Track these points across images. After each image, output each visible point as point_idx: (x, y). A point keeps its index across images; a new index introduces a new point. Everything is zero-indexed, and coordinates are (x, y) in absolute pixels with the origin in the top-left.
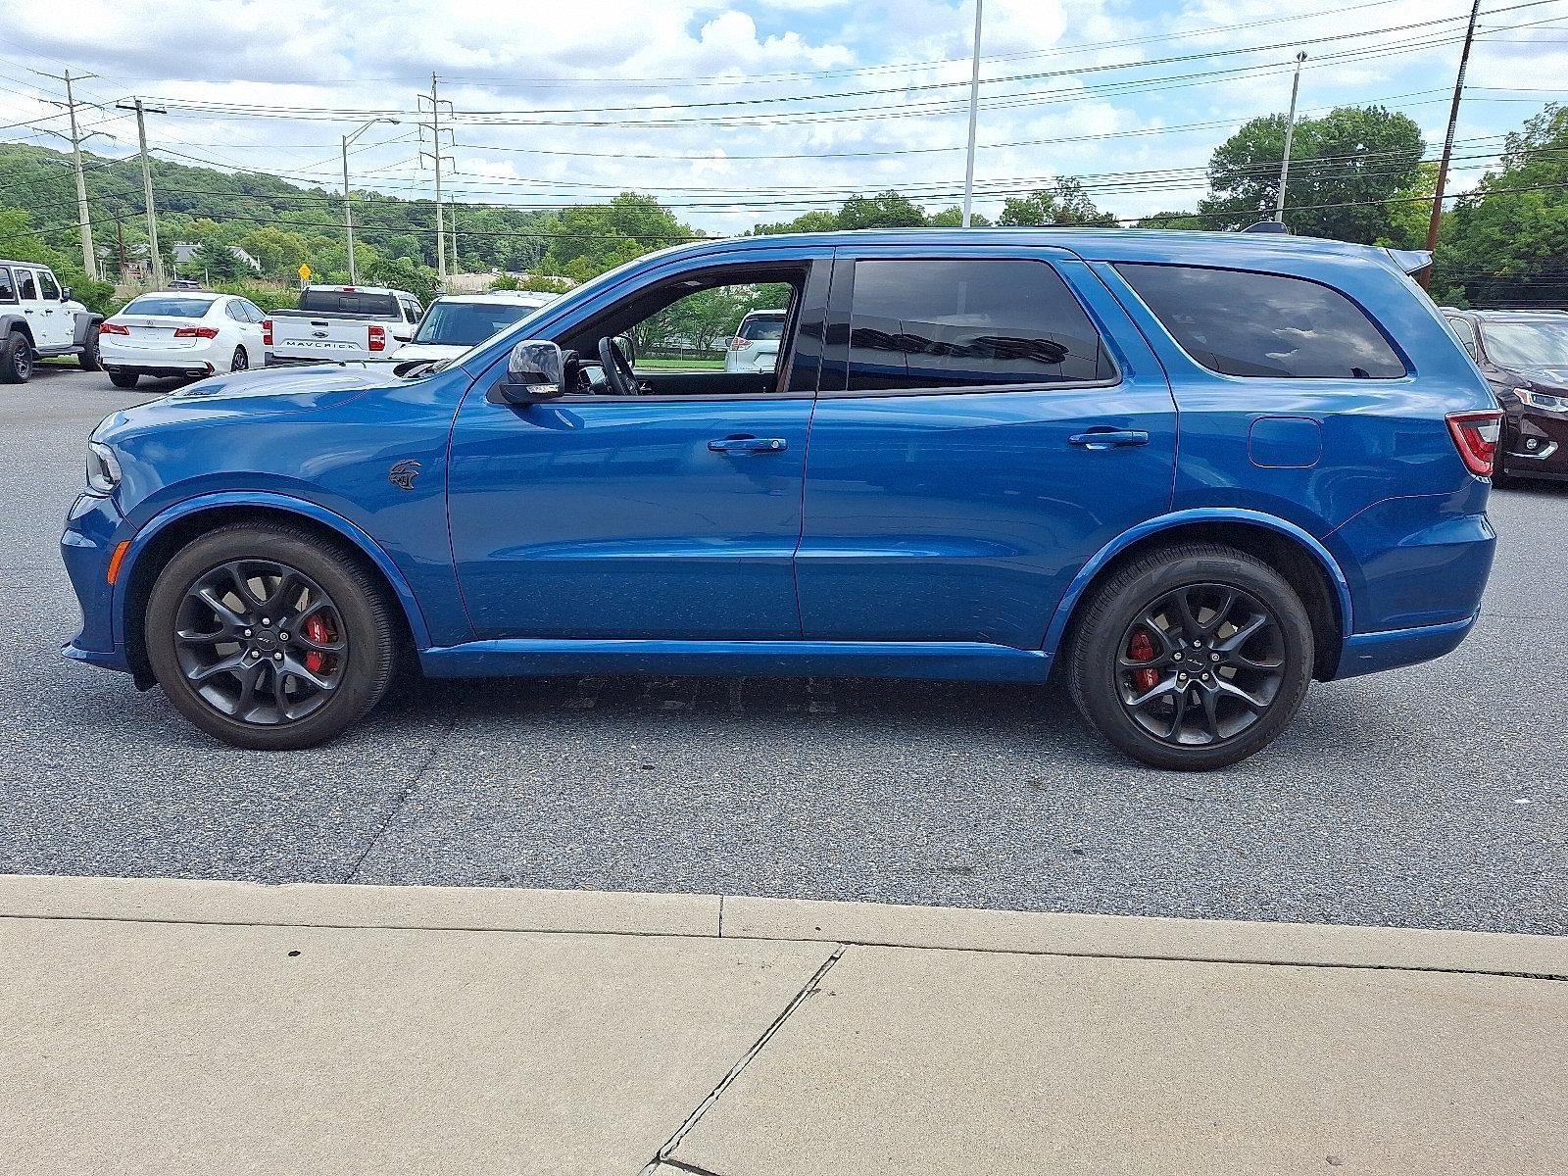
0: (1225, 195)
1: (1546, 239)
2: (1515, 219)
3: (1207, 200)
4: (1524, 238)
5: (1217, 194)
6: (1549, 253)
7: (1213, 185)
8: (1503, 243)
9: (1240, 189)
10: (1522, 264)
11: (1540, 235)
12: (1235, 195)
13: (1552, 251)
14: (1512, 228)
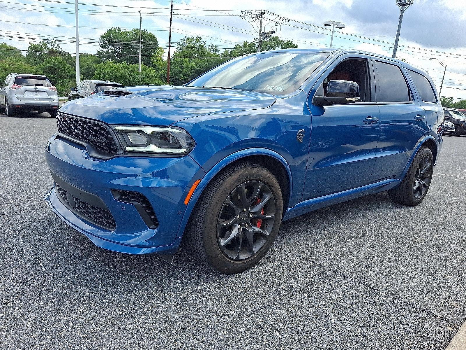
0: (105, 50)
1: (190, 71)
2: (182, 65)
3: (100, 51)
4: (185, 70)
5: (103, 49)
6: (191, 74)
7: (101, 46)
8: (180, 71)
9: (109, 49)
10: (185, 77)
11: (188, 70)
12: (108, 50)
13: (192, 74)
14: (182, 67)
